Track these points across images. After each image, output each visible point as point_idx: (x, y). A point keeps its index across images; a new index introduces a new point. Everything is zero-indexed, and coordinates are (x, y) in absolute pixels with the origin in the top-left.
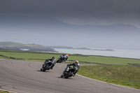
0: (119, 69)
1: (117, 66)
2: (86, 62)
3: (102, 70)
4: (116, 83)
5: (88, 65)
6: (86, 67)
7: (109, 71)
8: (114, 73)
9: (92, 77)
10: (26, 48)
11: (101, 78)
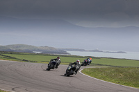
0: (130, 71)
1: (129, 68)
2: (98, 65)
3: (114, 72)
4: (128, 85)
5: (100, 67)
6: (98, 69)
7: (121, 73)
8: (126, 75)
9: (104, 79)
10: (39, 50)
11: (113, 80)
